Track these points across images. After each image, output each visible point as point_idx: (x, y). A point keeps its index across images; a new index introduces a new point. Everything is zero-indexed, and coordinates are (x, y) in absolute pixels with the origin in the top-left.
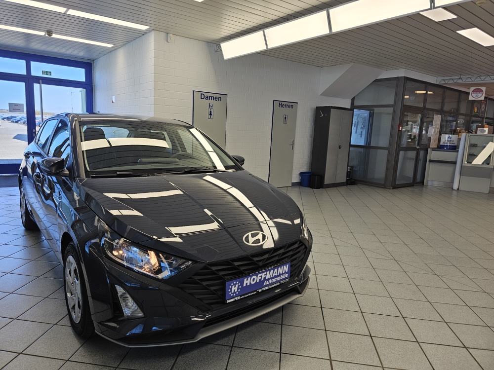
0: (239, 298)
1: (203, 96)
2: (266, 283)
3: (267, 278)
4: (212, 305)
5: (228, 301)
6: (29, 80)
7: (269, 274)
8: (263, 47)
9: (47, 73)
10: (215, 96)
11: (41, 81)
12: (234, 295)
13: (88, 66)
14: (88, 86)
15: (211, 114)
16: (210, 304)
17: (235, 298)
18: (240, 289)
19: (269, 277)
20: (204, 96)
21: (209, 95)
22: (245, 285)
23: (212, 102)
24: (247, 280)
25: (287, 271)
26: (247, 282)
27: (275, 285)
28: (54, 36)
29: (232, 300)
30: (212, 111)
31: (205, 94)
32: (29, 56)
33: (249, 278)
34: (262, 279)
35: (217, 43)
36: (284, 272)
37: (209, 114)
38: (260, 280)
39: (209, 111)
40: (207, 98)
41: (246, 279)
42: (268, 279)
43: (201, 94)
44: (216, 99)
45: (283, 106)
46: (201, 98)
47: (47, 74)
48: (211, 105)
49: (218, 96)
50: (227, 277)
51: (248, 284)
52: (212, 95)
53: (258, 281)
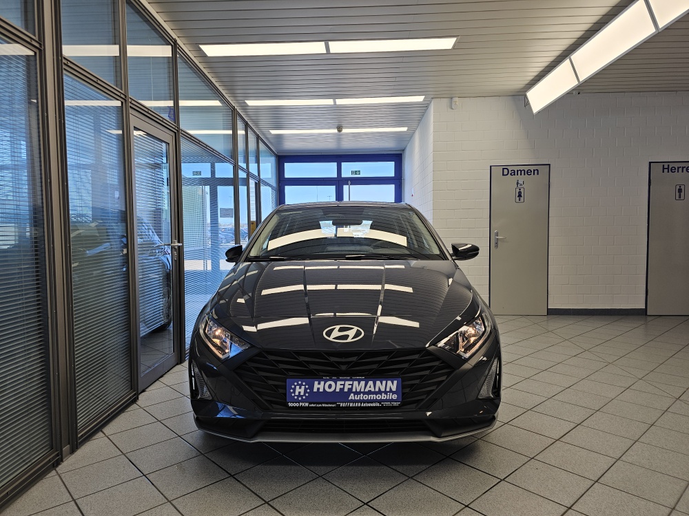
0: (307, 404)
1: (505, 171)
2: (352, 397)
3: (354, 390)
4: (274, 405)
5: (290, 404)
6: (339, 183)
7: (358, 386)
8: (573, 83)
9: (356, 172)
10: (526, 168)
11: (349, 182)
12: (300, 399)
13: (397, 157)
14: (397, 181)
15: (520, 196)
16: (271, 402)
17: (301, 404)
18: (308, 393)
19: (358, 390)
20: (507, 171)
21: (516, 169)
22: (315, 390)
23: (521, 178)
24: (319, 384)
25: (394, 389)
26: (319, 386)
27: (369, 405)
28: (344, 131)
29: (297, 405)
30: (522, 190)
31: (510, 168)
32: (339, 157)
33: (322, 383)
34: (346, 390)
35: (521, 93)
36: (388, 390)
37: (517, 195)
38: (342, 390)
39: (518, 190)
40: (513, 173)
41: (316, 383)
42: (357, 393)
43: (503, 169)
44: (529, 172)
45: (673, 170)
46: (503, 175)
47: (356, 174)
48: (521, 182)
49: (532, 168)
50: (291, 373)
51: (321, 390)
52: (522, 168)
53: (338, 390)
